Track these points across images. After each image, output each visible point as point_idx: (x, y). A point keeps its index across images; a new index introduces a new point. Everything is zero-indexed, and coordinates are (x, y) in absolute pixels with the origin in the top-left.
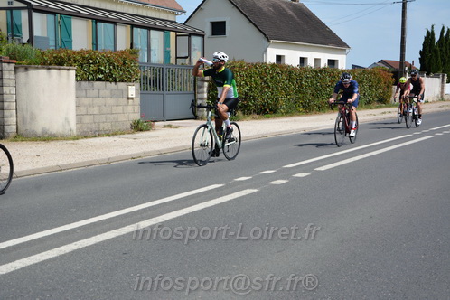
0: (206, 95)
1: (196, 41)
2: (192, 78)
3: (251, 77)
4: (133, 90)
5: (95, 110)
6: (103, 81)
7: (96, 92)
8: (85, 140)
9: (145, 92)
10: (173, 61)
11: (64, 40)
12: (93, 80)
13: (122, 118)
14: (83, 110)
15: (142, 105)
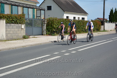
0: (45, 28)
1: (42, 12)
2: (41, 23)
3: (59, 23)
4: (23, 26)
5: (12, 32)
6: (14, 23)
7: (12, 27)
8: (8, 41)
9: (27, 27)
10: (35, 17)
11: (2, 11)
12: (11, 23)
13: (20, 35)
14: (8, 32)
15: (26, 31)
